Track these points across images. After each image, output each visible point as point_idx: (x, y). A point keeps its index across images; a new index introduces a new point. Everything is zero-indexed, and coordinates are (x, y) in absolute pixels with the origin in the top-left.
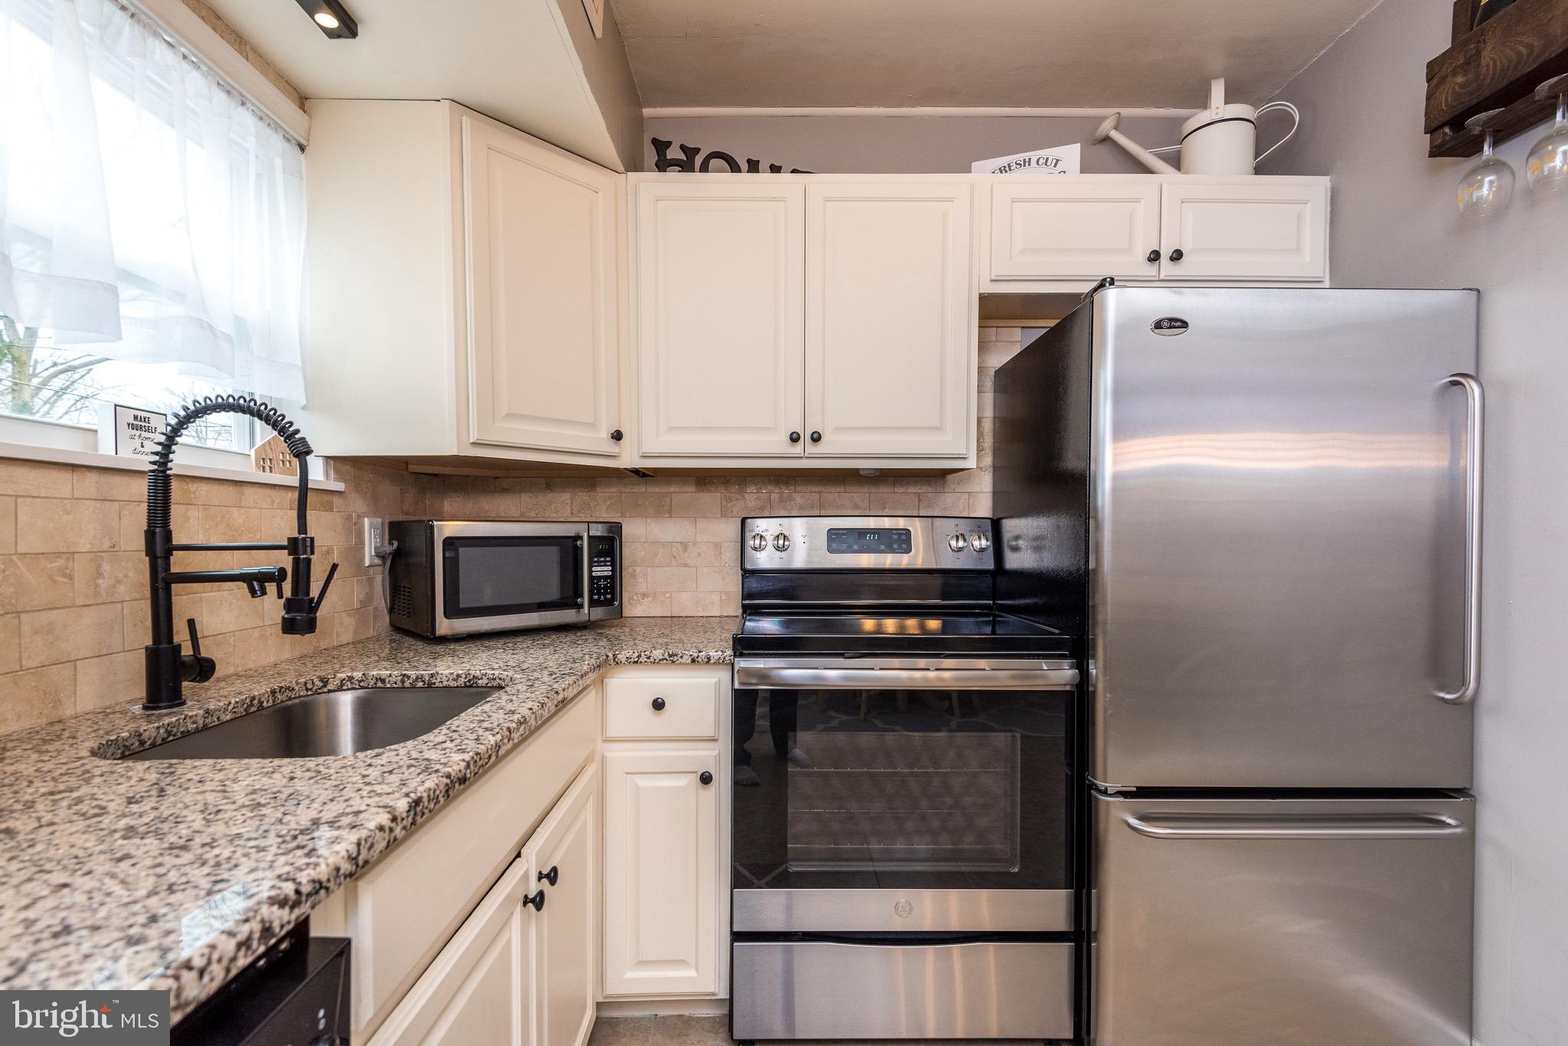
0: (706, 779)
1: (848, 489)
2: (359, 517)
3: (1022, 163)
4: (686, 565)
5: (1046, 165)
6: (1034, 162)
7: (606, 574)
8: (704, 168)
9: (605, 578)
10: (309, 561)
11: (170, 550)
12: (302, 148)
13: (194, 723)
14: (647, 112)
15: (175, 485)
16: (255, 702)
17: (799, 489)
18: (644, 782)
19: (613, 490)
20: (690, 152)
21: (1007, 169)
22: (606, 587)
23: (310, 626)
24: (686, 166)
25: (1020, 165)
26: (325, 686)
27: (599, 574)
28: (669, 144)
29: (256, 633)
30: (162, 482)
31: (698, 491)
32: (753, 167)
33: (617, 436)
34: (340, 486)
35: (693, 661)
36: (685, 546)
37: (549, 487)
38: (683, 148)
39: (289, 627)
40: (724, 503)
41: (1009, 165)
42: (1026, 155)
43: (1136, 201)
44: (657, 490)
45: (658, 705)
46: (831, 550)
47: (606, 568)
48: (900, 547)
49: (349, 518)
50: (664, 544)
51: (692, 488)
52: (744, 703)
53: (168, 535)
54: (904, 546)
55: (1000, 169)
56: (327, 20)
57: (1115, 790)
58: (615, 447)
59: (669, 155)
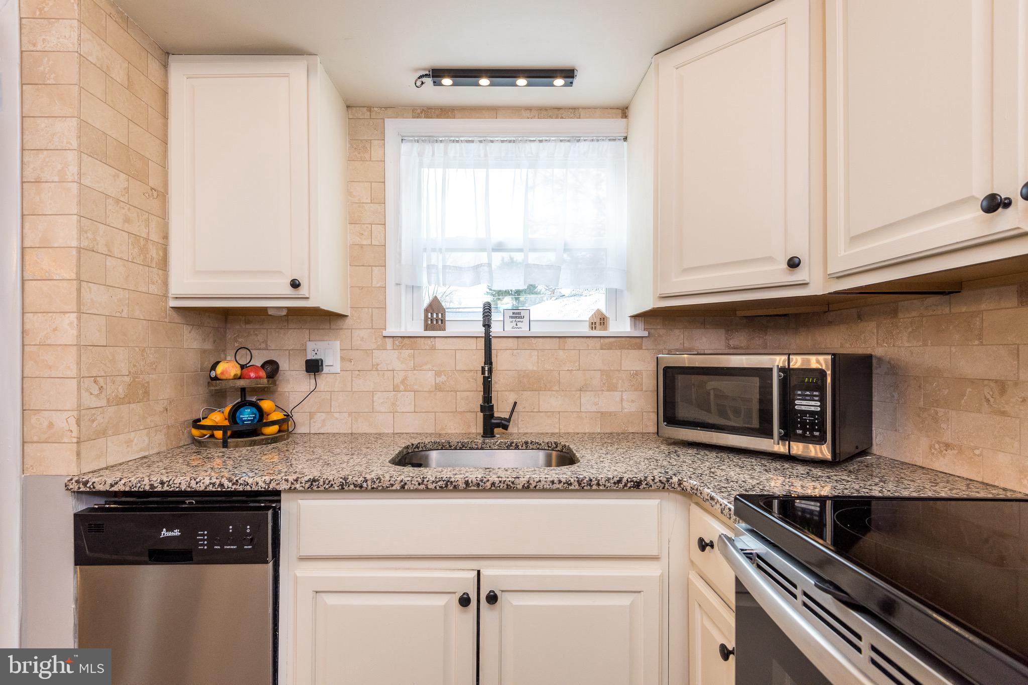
0: (724, 653)
7: (813, 409)
9: (812, 413)
12: (625, 139)
13: (476, 445)
16: (514, 445)
19: (914, 314)
22: (812, 424)
26: (556, 447)
27: (803, 408)
34: (645, 330)
44: (964, 309)
47: (813, 403)
56: (559, 82)
58: (797, 274)
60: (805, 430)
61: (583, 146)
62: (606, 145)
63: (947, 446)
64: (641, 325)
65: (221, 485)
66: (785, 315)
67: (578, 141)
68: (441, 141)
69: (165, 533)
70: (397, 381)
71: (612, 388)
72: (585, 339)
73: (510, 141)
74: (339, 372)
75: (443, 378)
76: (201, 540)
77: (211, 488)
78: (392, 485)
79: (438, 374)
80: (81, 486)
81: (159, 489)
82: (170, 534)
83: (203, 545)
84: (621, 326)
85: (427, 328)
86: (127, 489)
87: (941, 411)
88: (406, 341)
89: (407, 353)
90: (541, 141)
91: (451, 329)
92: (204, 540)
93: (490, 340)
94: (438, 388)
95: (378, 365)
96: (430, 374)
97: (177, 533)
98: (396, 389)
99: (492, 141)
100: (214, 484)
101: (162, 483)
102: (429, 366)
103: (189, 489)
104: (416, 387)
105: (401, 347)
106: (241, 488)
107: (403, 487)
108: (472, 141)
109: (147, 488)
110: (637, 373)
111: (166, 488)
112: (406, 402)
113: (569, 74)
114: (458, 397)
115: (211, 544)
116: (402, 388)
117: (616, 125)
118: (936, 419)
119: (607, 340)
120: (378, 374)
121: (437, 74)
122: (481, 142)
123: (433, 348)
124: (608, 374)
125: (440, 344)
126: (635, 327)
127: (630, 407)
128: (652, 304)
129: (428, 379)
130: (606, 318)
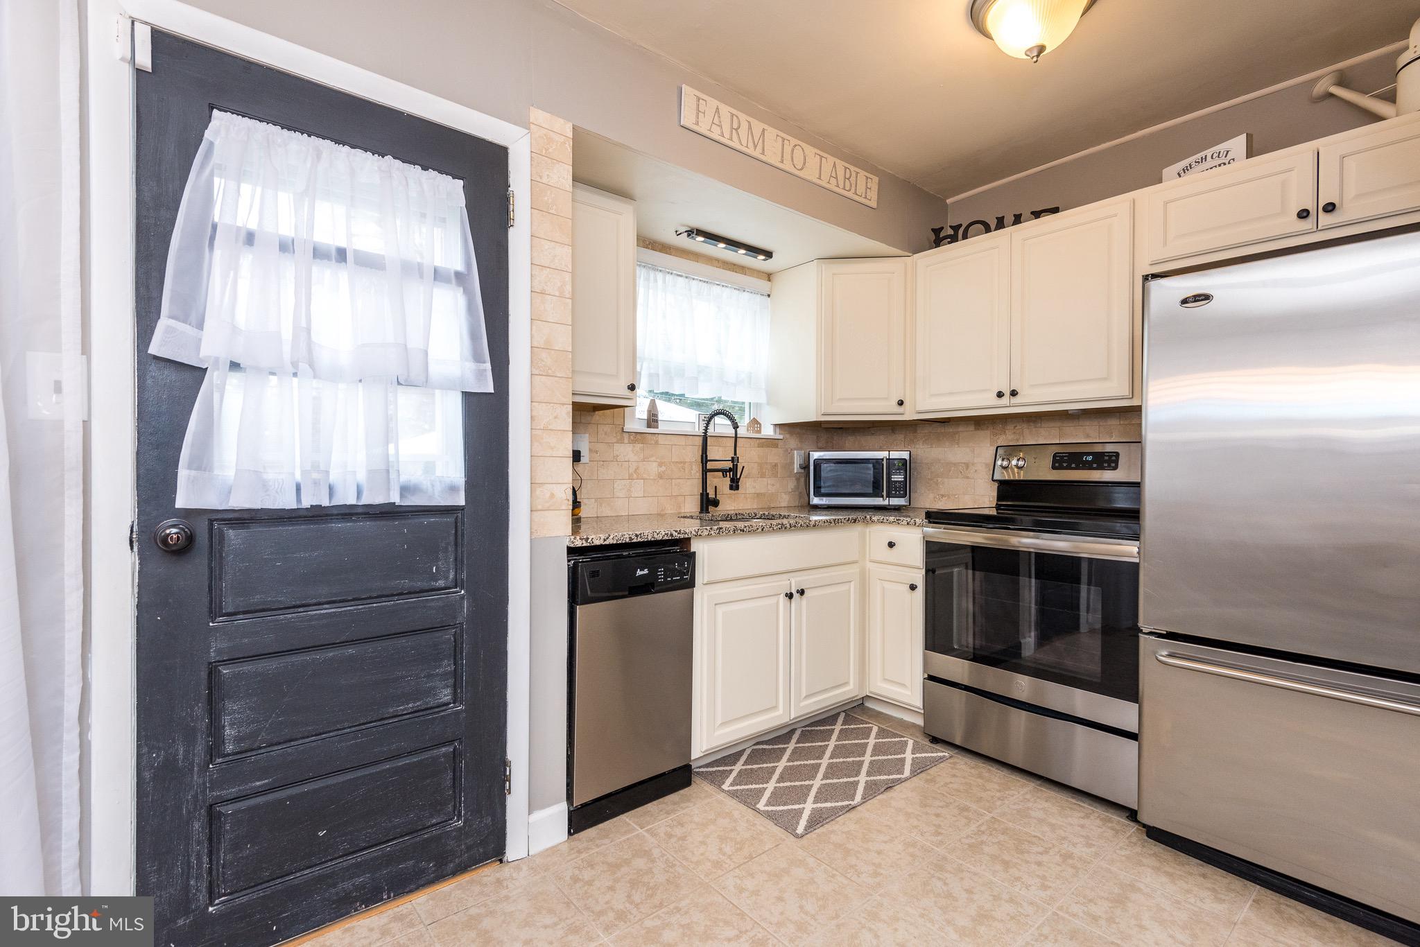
0: (913, 587)
1: (1081, 423)
2: (791, 450)
3: (1200, 161)
4: (968, 478)
5: (1219, 157)
6: (1209, 158)
7: (900, 479)
8: (965, 237)
9: (900, 482)
10: (737, 465)
11: (707, 461)
12: (769, 296)
14: (948, 201)
15: (709, 439)
17: (1043, 425)
18: (888, 585)
19: (926, 431)
20: (956, 228)
21: (1189, 168)
22: (900, 487)
23: (737, 488)
24: (953, 239)
25: (1199, 162)
27: (896, 479)
28: (942, 228)
30: (705, 438)
31: (976, 429)
32: (1001, 224)
33: (901, 403)
34: (781, 437)
35: (908, 524)
36: (967, 465)
38: (951, 227)
39: (731, 488)
40: (992, 437)
41: (1190, 164)
42: (1202, 154)
43: (1290, 170)
45: (891, 545)
46: (1054, 468)
47: (900, 477)
48: (1109, 466)
49: (786, 451)
50: (955, 464)
51: (972, 428)
52: (933, 550)
53: (706, 456)
54: (1113, 465)
55: (1183, 169)
56: (761, 257)
57: (1149, 630)
58: (900, 409)
59: (942, 235)
60: (896, 491)
61: (746, 295)
62: (758, 297)
63: (943, 496)
64: (778, 430)
65: (672, 535)
66: (841, 428)
67: (744, 291)
68: (660, 271)
69: (639, 573)
70: (631, 470)
71: (763, 476)
72: (749, 440)
73: (705, 282)
74: (588, 462)
75: (663, 468)
76: (660, 575)
77: (666, 538)
78: (758, 529)
79: (660, 465)
80: (584, 542)
81: (635, 541)
82: (642, 573)
83: (661, 579)
84: (768, 431)
85: (649, 426)
86: (615, 542)
87: (940, 480)
88: (638, 436)
89: (637, 446)
90: (723, 286)
91: (662, 428)
92: (661, 575)
93: (707, 438)
94: (660, 476)
95: (617, 456)
96: (655, 464)
97: (646, 571)
98: (631, 478)
99: (694, 279)
100: (667, 534)
101: (637, 536)
102: (653, 459)
103: (653, 539)
104: (645, 476)
105: (634, 442)
106: (682, 536)
107: (762, 530)
108: (681, 276)
109: (628, 540)
110: (776, 465)
111: (639, 540)
112: (638, 488)
113: (769, 254)
114: (673, 484)
115: (665, 578)
116: (635, 476)
117: (763, 285)
118: (937, 484)
119: (761, 441)
120: (618, 465)
121: (700, 232)
122: (686, 277)
123: (657, 442)
124: (761, 465)
125: (661, 439)
126: (775, 432)
127: (772, 490)
128: (812, 417)
129: (653, 468)
130: (760, 424)
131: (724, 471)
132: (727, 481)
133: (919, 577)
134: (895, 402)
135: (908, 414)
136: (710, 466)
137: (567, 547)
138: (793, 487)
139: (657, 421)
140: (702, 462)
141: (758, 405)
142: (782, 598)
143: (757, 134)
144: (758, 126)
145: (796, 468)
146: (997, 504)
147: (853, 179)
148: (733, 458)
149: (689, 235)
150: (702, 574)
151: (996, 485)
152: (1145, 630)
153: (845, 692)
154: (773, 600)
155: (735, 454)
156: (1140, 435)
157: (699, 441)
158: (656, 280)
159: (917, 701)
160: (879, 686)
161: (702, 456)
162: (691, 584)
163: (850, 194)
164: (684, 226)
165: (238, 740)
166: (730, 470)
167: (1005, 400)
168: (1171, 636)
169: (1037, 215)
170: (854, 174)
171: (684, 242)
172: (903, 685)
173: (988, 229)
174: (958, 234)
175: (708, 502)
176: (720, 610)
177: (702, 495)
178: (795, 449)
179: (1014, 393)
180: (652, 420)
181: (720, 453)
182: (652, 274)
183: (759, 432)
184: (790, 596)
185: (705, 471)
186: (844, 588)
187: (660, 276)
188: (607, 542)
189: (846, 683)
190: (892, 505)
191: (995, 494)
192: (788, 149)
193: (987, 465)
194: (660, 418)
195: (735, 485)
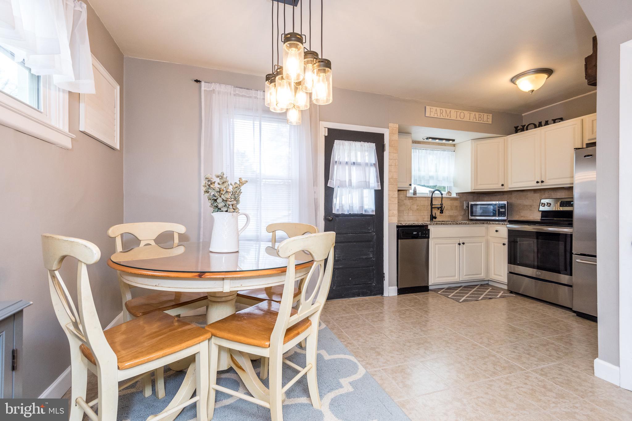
0: (504, 244)
4: (531, 210)
9: (503, 211)
10: (442, 206)
11: (432, 205)
12: (454, 151)
14: (523, 115)
15: (433, 198)
18: (496, 244)
19: (515, 194)
20: (523, 126)
22: (503, 213)
23: (442, 213)
24: (523, 130)
28: (518, 126)
29: (445, 216)
30: (432, 198)
31: (534, 193)
32: (540, 125)
33: (503, 185)
34: (459, 197)
35: (502, 225)
36: (531, 206)
37: (503, 195)
39: (440, 213)
40: (540, 196)
44: (525, 194)
45: (497, 231)
46: (561, 206)
49: (461, 201)
50: (526, 205)
52: (510, 232)
53: (432, 203)
56: (451, 142)
57: (575, 253)
58: (503, 187)
59: (518, 128)
60: (501, 215)
61: (446, 152)
62: (450, 152)
65: (423, 224)
66: (483, 193)
69: (414, 233)
70: (409, 208)
71: (452, 210)
72: (447, 198)
77: (421, 225)
78: (449, 224)
79: (417, 206)
80: (401, 224)
83: (420, 235)
84: (454, 195)
85: (414, 195)
86: (408, 225)
87: (521, 211)
89: (411, 201)
91: (418, 195)
94: (417, 209)
95: (405, 204)
96: (416, 206)
97: (416, 233)
98: (408, 210)
101: (414, 224)
102: (415, 204)
103: (418, 225)
104: (413, 209)
105: (410, 199)
106: (425, 225)
109: (411, 225)
110: (457, 206)
113: (453, 140)
114: (422, 212)
116: (410, 209)
117: (453, 148)
119: (451, 198)
120: (405, 206)
121: (430, 138)
123: (416, 200)
124: (451, 207)
125: (418, 199)
126: (457, 195)
127: (455, 214)
128: (470, 191)
129: (415, 207)
130: (451, 193)
131: (438, 208)
132: (439, 211)
133: (506, 241)
134: (500, 185)
135: (506, 189)
136: (433, 206)
137: (397, 226)
138: (463, 213)
139: (416, 193)
140: (431, 205)
141: (450, 187)
142: (457, 245)
143: (448, 112)
144: (448, 110)
145: (465, 207)
146: (541, 219)
147: (482, 117)
148: (441, 204)
149: (427, 139)
150: (432, 235)
151: (541, 212)
152: (574, 253)
153: (480, 277)
154: (454, 245)
155: (442, 203)
156: (573, 196)
157: (430, 199)
158: (416, 152)
159: (505, 280)
160: (493, 276)
161: (431, 204)
162: (428, 238)
163: (481, 122)
164: (425, 137)
165: (338, 257)
166: (440, 207)
167: (540, 184)
168: (581, 255)
169: (554, 121)
170: (482, 115)
171: (426, 140)
172: (501, 276)
173: (535, 127)
174: (524, 128)
175: (433, 218)
176: (437, 246)
177: (431, 215)
178: (464, 201)
179: (542, 182)
180: (415, 193)
181: (437, 203)
182: (415, 150)
183: (451, 195)
184: (460, 244)
185: (432, 208)
186: (480, 244)
187: (417, 150)
188: (406, 225)
189: (481, 274)
190: (500, 219)
191: (540, 215)
192: (458, 114)
193: (538, 205)
194: (417, 192)
195: (442, 212)
